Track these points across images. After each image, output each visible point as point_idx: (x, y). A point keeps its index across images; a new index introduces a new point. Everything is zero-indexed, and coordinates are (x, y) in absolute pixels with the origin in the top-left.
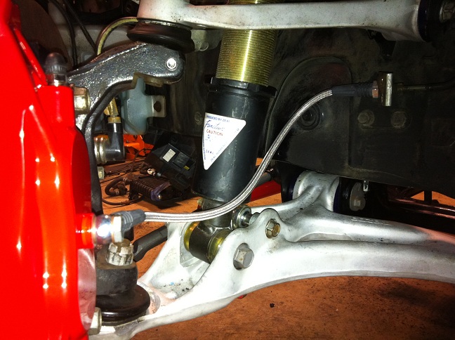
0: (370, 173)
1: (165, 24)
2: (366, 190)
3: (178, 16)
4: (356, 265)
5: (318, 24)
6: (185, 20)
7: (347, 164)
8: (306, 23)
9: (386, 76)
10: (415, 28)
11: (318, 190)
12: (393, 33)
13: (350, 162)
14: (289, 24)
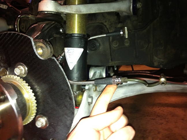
0: (119, 62)
1: (53, 13)
2: (116, 69)
3: (58, 10)
4: (123, 94)
5: (104, 11)
6: (61, 11)
7: (110, 61)
8: (100, 10)
9: (125, 28)
10: (132, 10)
11: (99, 73)
12: (124, 13)
13: (112, 60)
14: (95, 11)
